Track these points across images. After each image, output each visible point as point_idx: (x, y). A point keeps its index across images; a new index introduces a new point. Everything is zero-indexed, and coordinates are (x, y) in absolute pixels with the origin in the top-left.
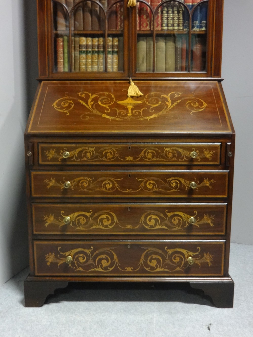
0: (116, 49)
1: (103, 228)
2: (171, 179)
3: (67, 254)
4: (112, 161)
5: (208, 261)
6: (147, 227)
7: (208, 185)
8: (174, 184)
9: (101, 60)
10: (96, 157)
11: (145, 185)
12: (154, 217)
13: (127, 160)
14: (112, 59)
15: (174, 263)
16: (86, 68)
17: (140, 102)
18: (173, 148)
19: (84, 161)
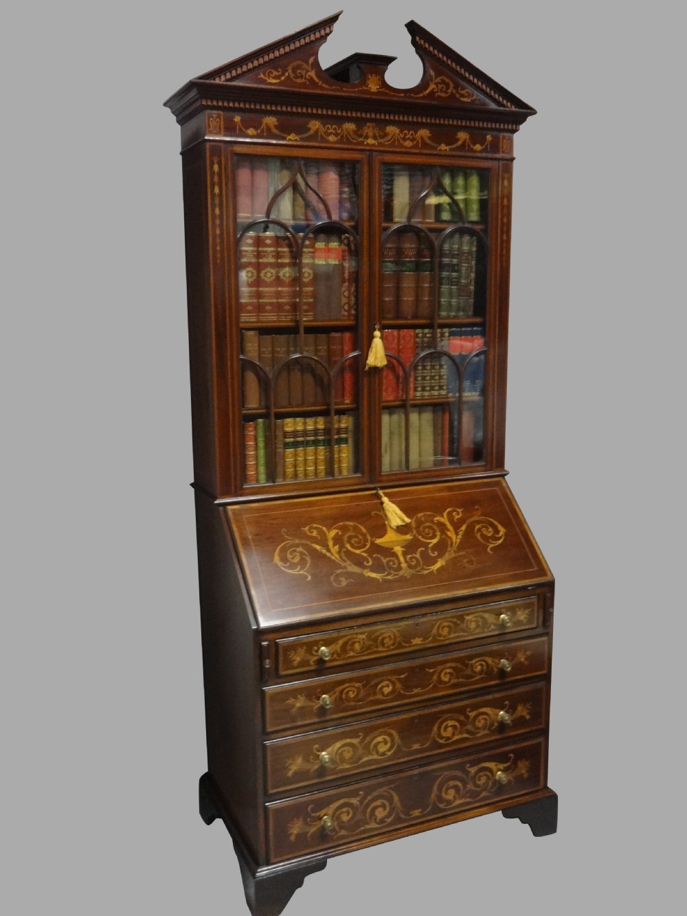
0: (345, 435)
1: (379, 758)
2: (474, 661)
3: (322, 813)
4: (393, 649)
5: (524, 771)
6: (442, 741)
7: (522, 660)
8: (479, 668)
9: (322, 457)
10: (369, 648)
11: (439, 678)
12: (451, 723)
13: (414, 643)
14: (340, 452)
15: (478, 786)
16: (296, 471)
17: (409, 537)
18: (477, 615)
19: (350, 657)
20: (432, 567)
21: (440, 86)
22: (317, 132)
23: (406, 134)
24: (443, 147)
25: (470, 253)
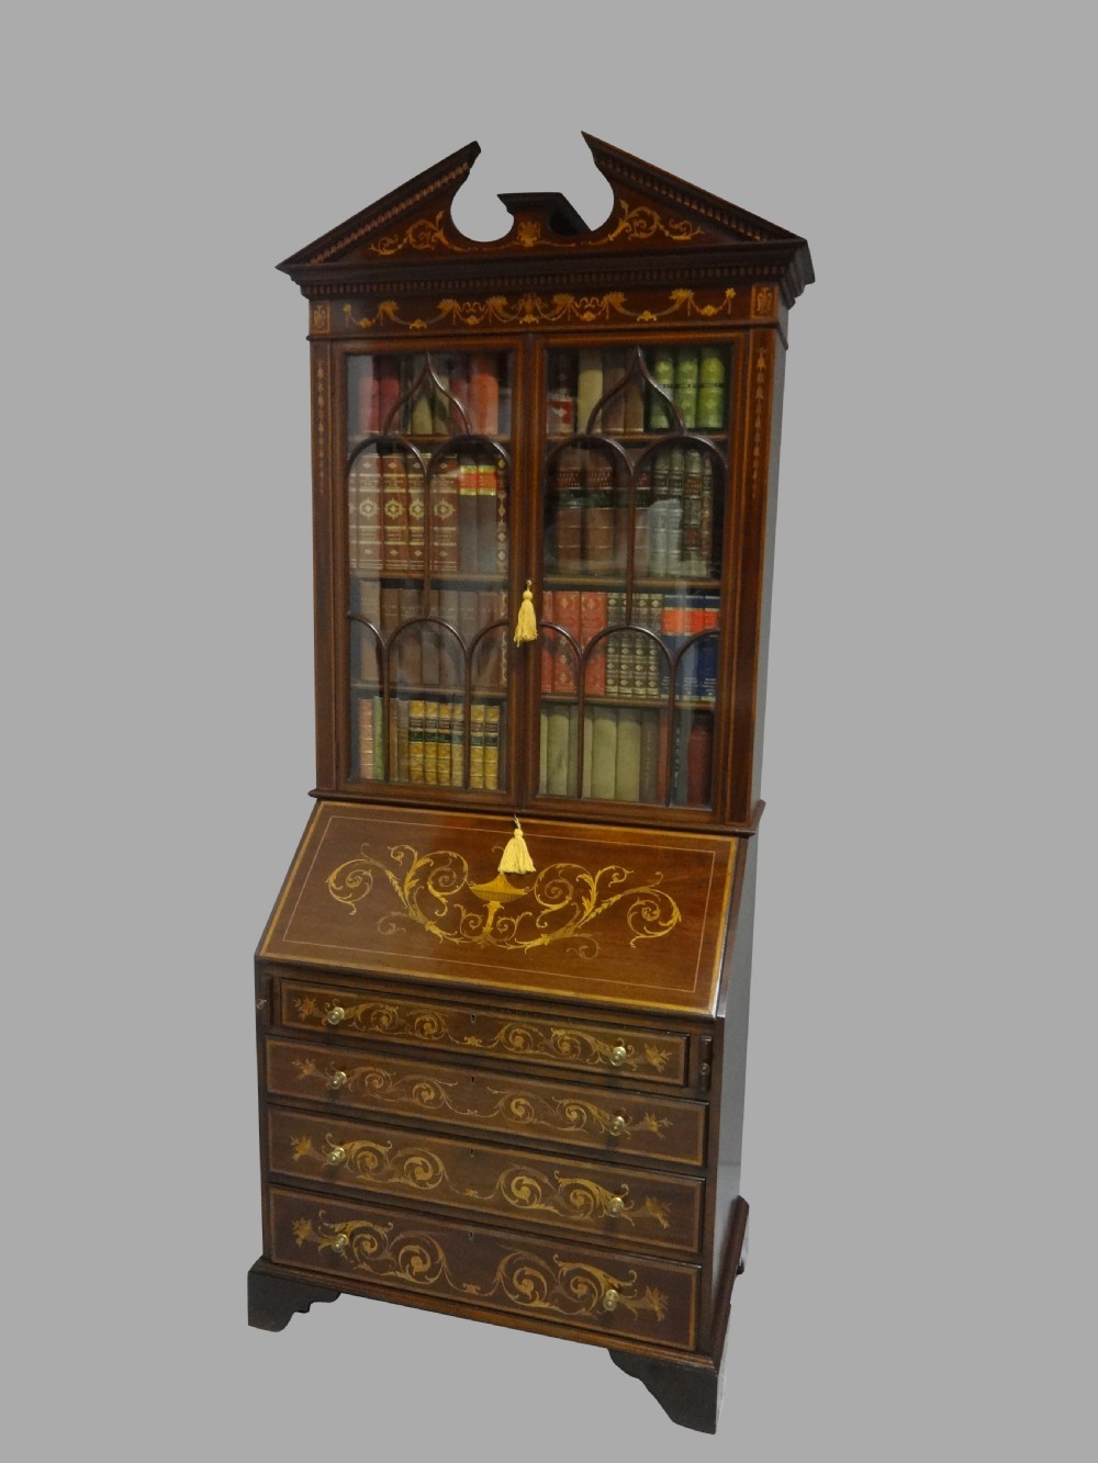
0: (493, 735)
1: (415, 1186)
2: (566, 1102)
3: (338, 1227)
4: (435, 1042)
5: (657, 1308)
6: (513, 1202)
7: (655, 1129)
8: (575, 1115)
9: (458, 758)
10: (401, 1028)
11: (508, 1107)
12: (527, 1181)
13: (469, 1043)
14: (484, 756)
15: (575, 1296)
16: (424, 771)
17: (522, 892)
18: (573, 1032)
19: (374, 1032)
20: (525, 943)
21: (636, 224)
22: (450, 314)
23: (584, 303)
24: (647, 316)
25: (701, 480)
